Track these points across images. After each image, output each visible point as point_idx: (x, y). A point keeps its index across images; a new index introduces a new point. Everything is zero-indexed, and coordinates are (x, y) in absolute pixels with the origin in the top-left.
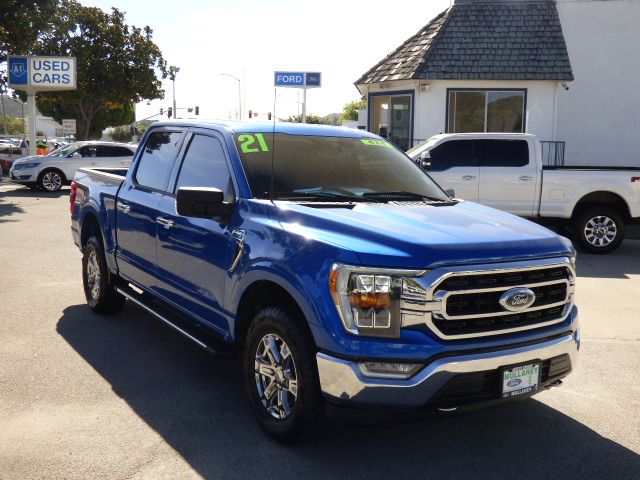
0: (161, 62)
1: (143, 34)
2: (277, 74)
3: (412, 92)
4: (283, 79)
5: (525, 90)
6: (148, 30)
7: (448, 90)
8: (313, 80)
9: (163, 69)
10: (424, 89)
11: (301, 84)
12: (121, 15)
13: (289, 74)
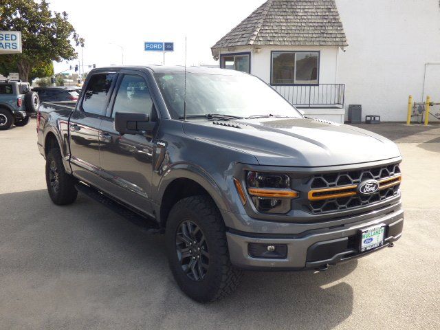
0: (75, 36)
1: (62, 16)
2: (146, 43)
3: (249, 53)
4: (150, 47)
5: (319, 52)
6: (65, 14)
7: (272, 52)
8: (169, 47)
9: (76, 40)
10: (257, 52)
11: (161, 49)
12: (47, 4)
13: (153, 43)
